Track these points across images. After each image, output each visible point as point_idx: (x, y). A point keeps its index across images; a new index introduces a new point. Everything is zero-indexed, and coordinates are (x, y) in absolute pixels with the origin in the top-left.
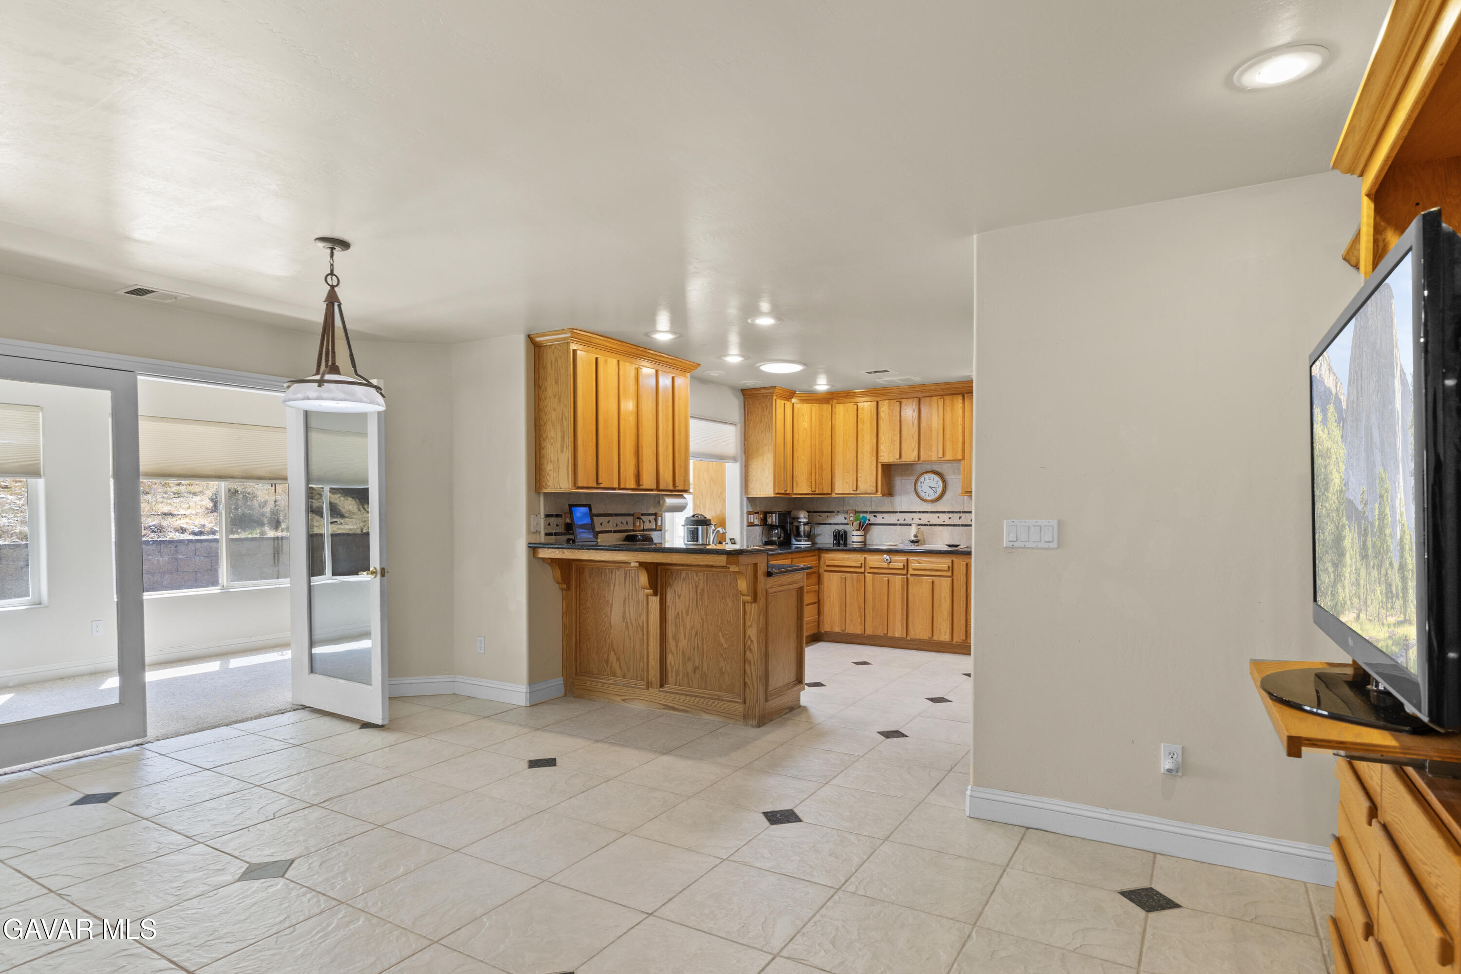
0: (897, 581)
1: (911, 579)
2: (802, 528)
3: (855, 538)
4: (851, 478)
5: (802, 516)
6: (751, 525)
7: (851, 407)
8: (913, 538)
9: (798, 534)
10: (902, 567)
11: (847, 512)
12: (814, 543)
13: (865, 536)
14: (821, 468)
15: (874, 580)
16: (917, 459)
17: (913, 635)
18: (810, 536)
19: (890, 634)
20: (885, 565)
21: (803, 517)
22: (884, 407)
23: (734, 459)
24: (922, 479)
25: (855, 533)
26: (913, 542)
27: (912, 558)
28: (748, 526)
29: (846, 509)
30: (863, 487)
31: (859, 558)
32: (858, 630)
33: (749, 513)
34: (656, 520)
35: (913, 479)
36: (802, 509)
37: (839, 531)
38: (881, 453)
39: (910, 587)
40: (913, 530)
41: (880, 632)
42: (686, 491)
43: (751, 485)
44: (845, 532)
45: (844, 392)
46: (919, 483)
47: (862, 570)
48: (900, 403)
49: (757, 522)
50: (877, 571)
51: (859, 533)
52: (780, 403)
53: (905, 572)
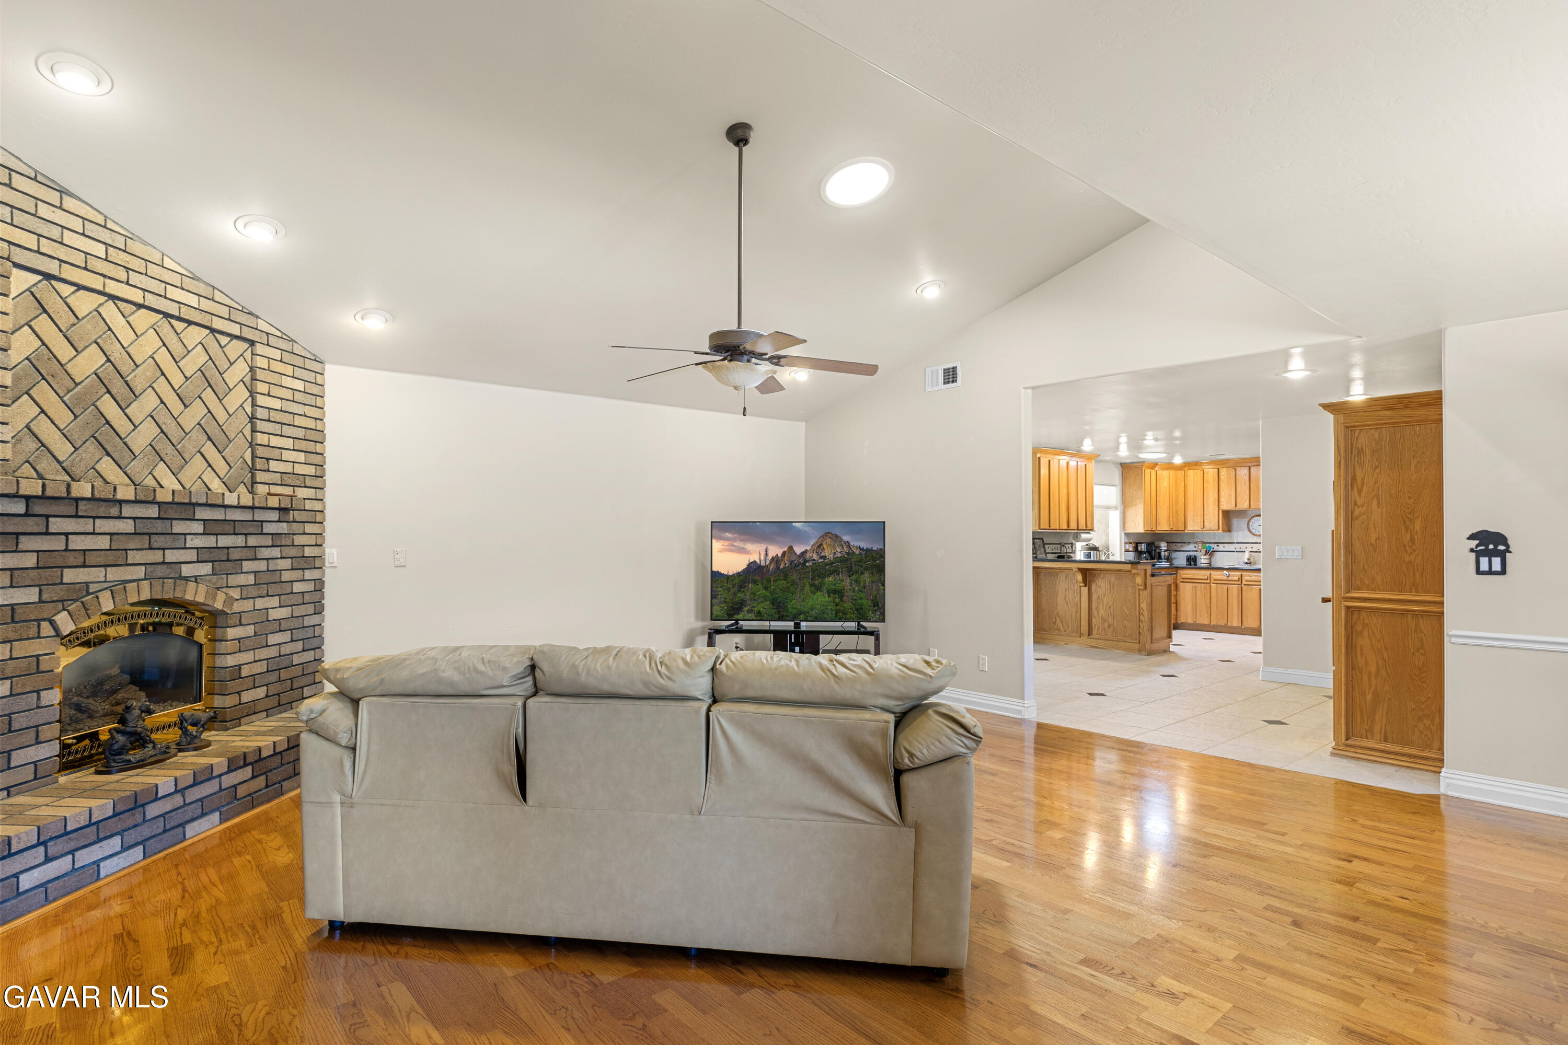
0: (1234, 589)
1: (1244, 587)
2: (1163, 554)
3: (1203, 560)
4: (1199, 520)
5: (1163, 545)
6: (1127, 551)
7: (1199, 472)
8: (1246, 561)
9: (1160, 558)
10: (1238, 580)
11: (1196, 543)
12: (1171, 564)
13: (1210, 559)
14: (1177, 513)
15: (1217, 588)
16: (1248, 507)
17: (1245, 625)
18: (1168, 559)
19: (1229, 624)
20: (1225, 578)
21: (1164, 546)
22: (1224, 472)
23: (1116, 508)
24: (1253, 520)
25: (1203, 557)
26: (1246, 563)
27: (1244, 574)
28: (1125, 552)
29: (1195, 541)
30: (1207, 526)
31: (1206, 573)
32: (1206, 622)
33: (1126, 543)
34: (1072, 547)
35: (1247, 520)
36: (1162, 540)
37: (1190, 556)
38: (1221, 503)
39: (1244, 593)
40: (1247, 555)
41: (1222, 623)
42: (1092, 530)
43: (1127, 525)
44: (1195, 557)
45: (1193, 462)
46: (1251, 523)
47: (1208, 581)
48: (1235, 470)
49: (1131, 549)
50: (1218, 582)
51: (1206, 557)
52: (1148, 471)
53: (1240, 583)
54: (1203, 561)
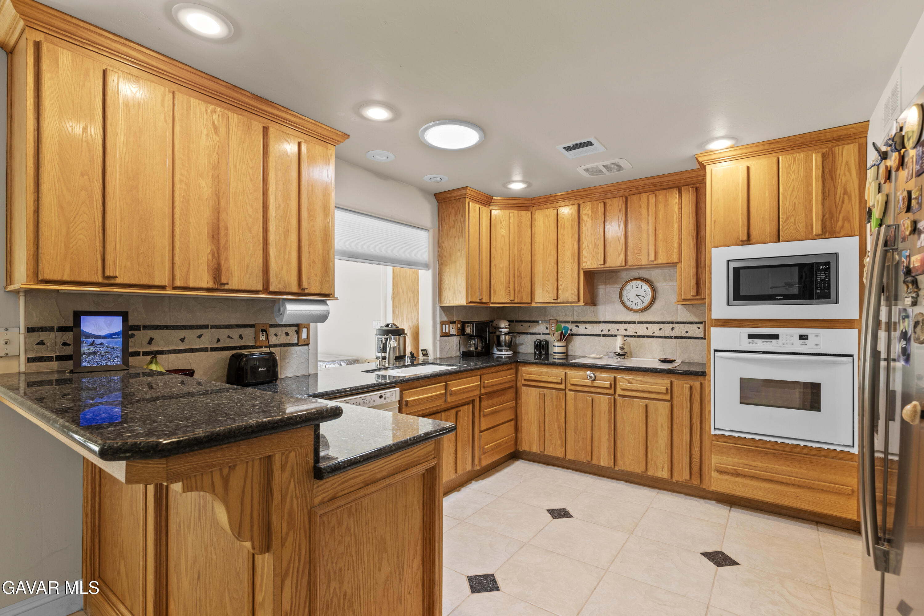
0: (603, 402)
1: (619, 400)
2: (502, 338)
3: (557, 348)
4: (551, 287)
5: (502, 325)
6: (445, 335)
7: (551, 213)
8: (618, 351)
9: (499, 344)
10: (608, 386)
11: (548, 322)
12: (516, 353)
13: (566, 346)
14: (520, 275)
15: (575, 398)
16: (623, 264)
17: (622, 465)
18: (511, 346)
19: (594, 462)
20: (589, 382)
21: (504, 326)
22: (586, 211)
23: (426, 266)
24: (628, 287)
25: (556, 344)
26: (619, 355)
27: (619, 376)
28: (442, 336)
29: (547, 319)
30: (563, 296)
31: (559, 372)
32: (559, 453)
33: (443, 323)
34: (298, 332)
35: (618, 287)
36: (504, 319)
37: (540, 341)
38: (583, 259)
39: (619, 409)
40: (619, 342)
41: (583, 458)
42: (328, 295)
43: (445, 294)
44: (547, 342)
45: (543, 197)
46: (625, 292)
47: (562, 387)
48: (605, 204)
49: (453, 332)
50: (578, 389)
51: (560, 344)
52: (474, 207)
53: (612, 392)
54: (557, 350)
